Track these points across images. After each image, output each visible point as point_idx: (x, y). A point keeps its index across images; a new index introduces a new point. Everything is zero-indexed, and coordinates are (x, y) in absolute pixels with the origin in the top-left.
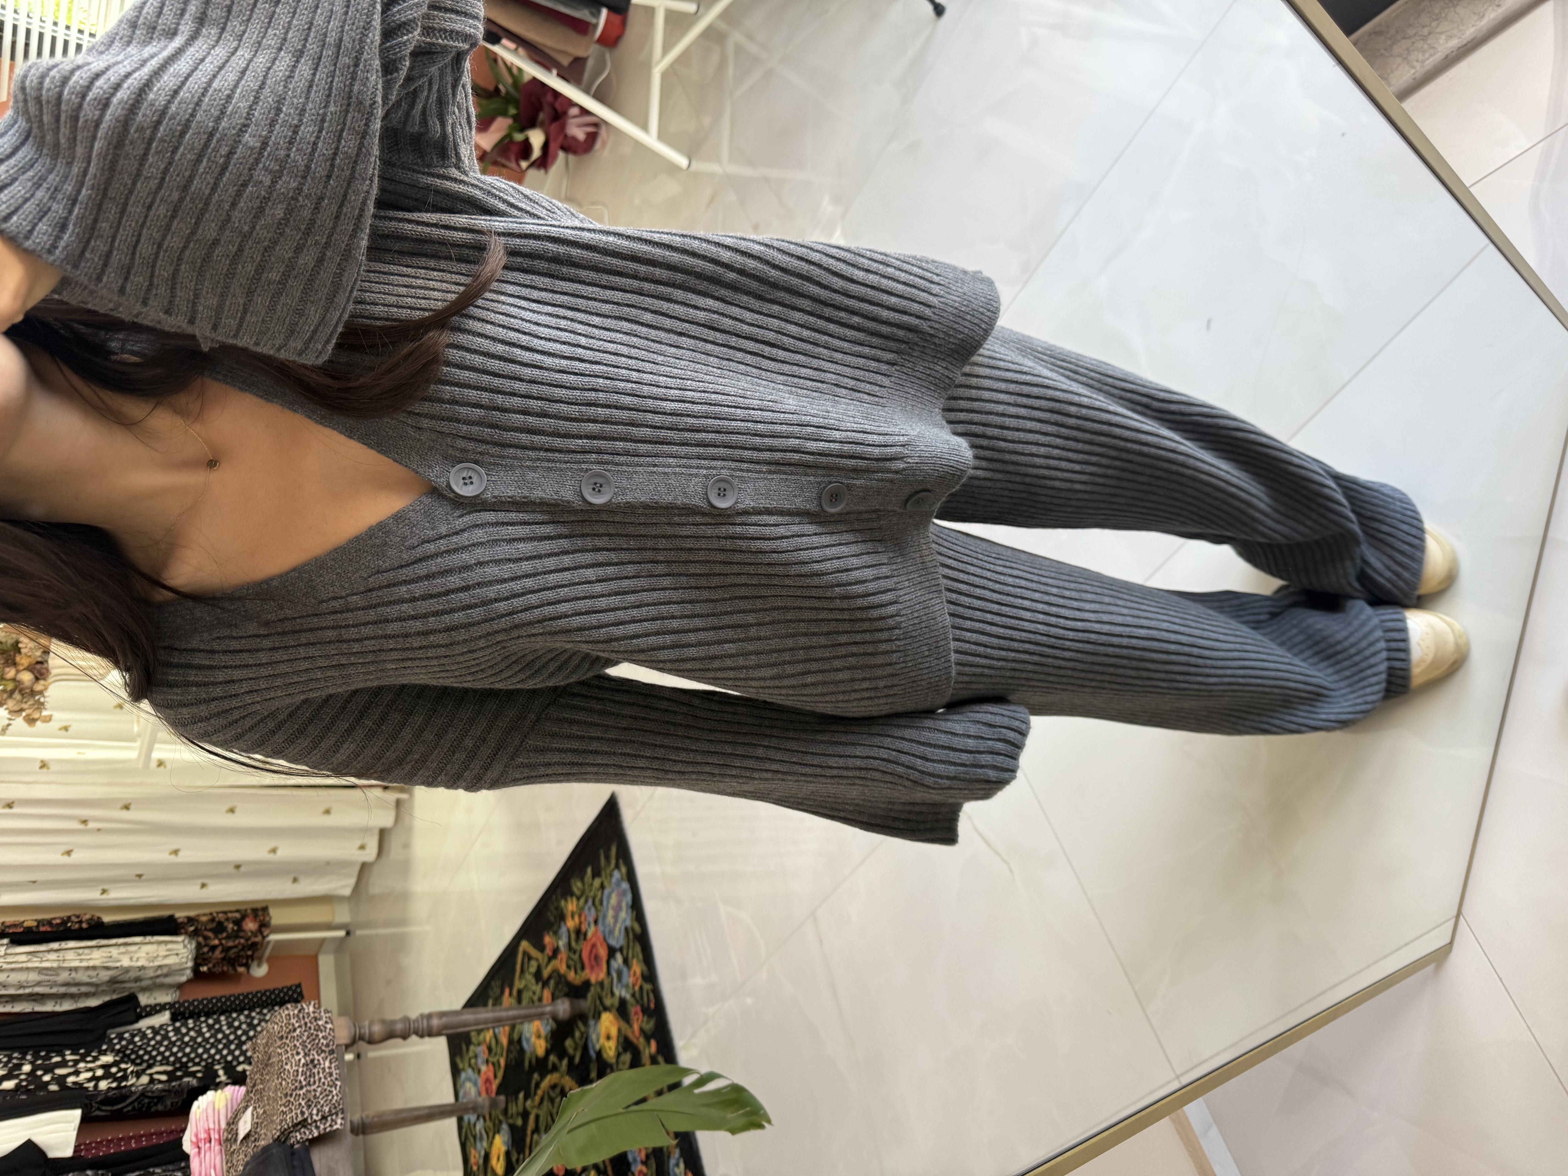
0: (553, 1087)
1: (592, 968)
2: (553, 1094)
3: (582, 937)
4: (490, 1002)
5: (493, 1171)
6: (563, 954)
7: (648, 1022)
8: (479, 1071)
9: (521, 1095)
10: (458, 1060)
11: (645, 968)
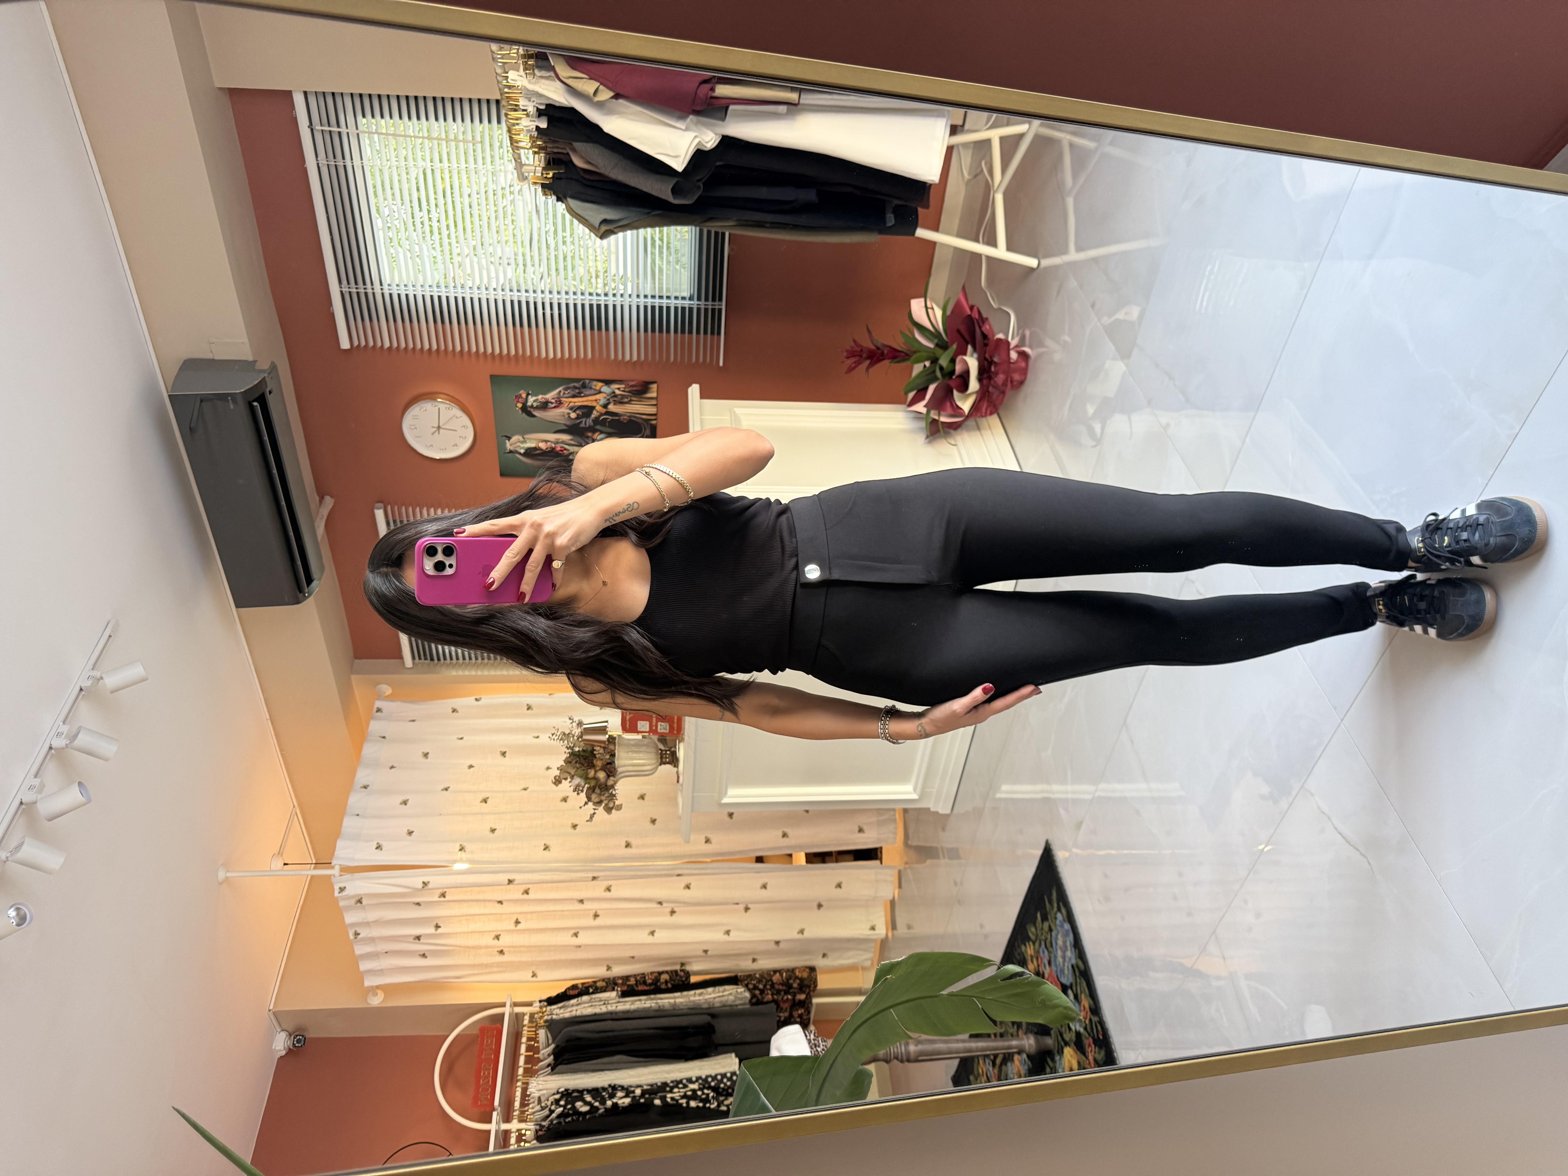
7: (1099, 1053)
11: (1092, 1002)
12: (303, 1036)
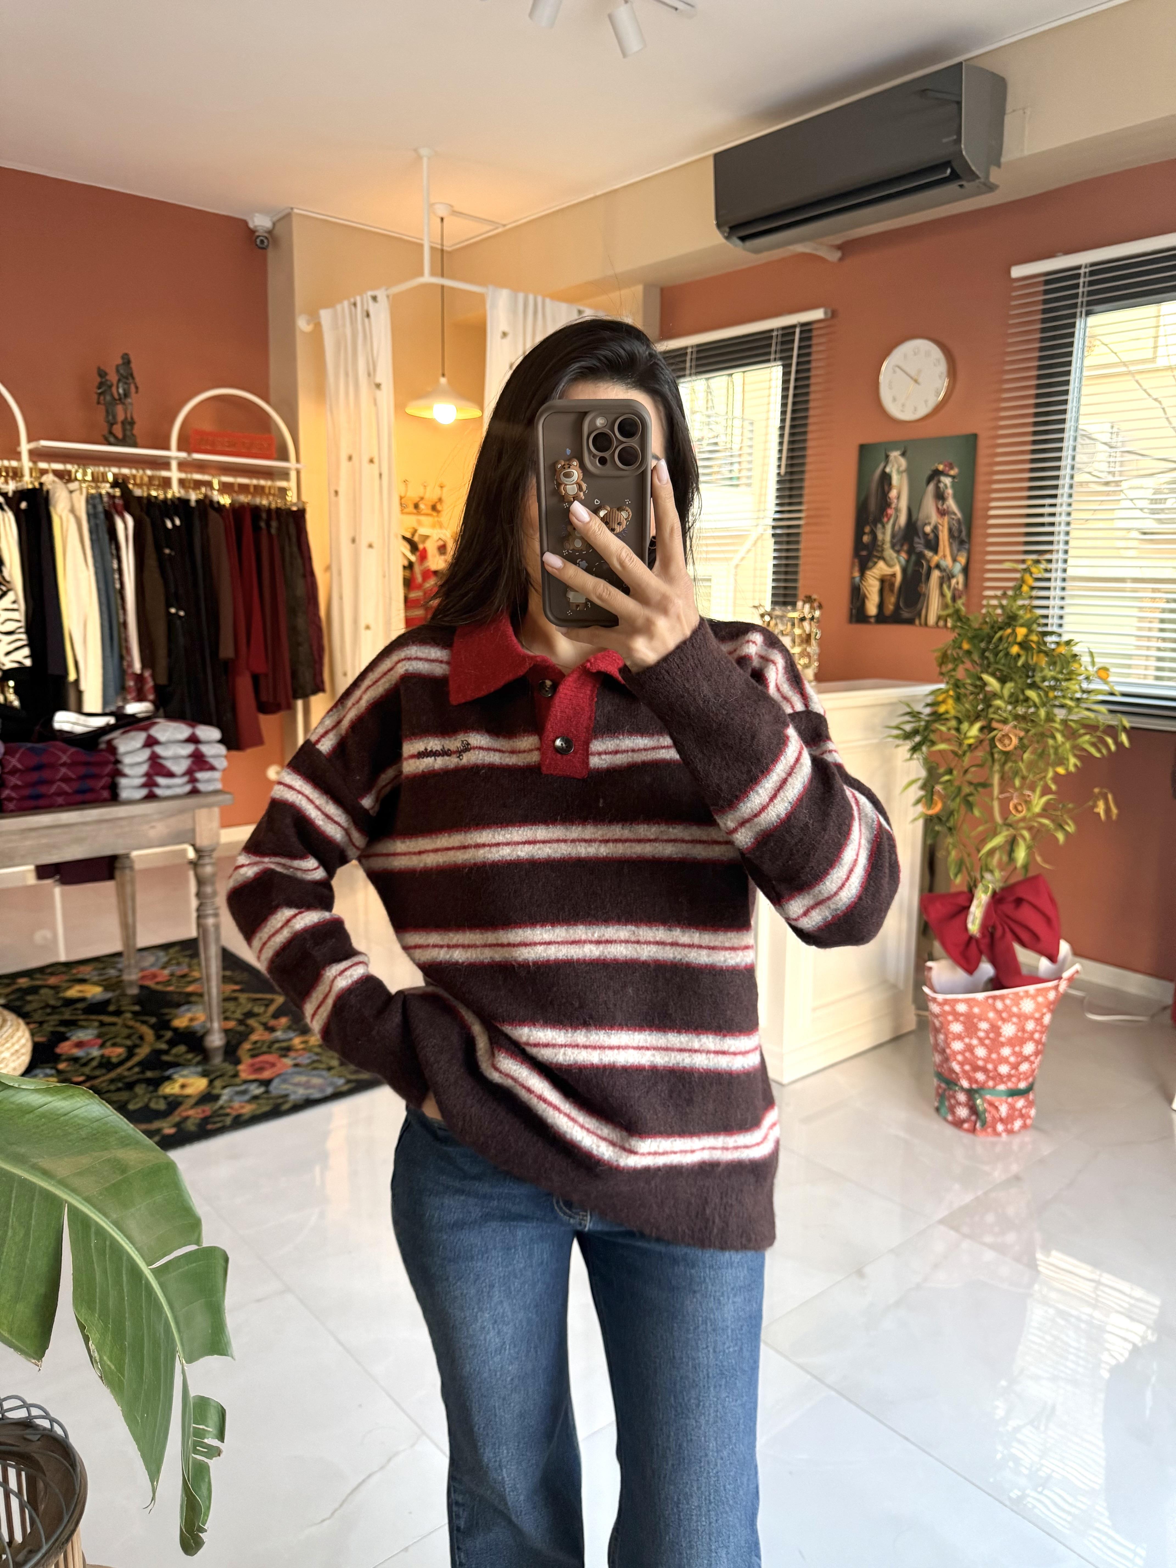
0: (141, 1038)
1: (252, 1065)
2: (134, 1037)
3: (283, 1053)
4: (228, 973)
5: (69, 988)
6: (268, 1037)
7: (193, 1124)
8: (164, 968)
9: (137, 1008)
10: (177, 948)
11: (246, 1117)
12: (268, 246)
